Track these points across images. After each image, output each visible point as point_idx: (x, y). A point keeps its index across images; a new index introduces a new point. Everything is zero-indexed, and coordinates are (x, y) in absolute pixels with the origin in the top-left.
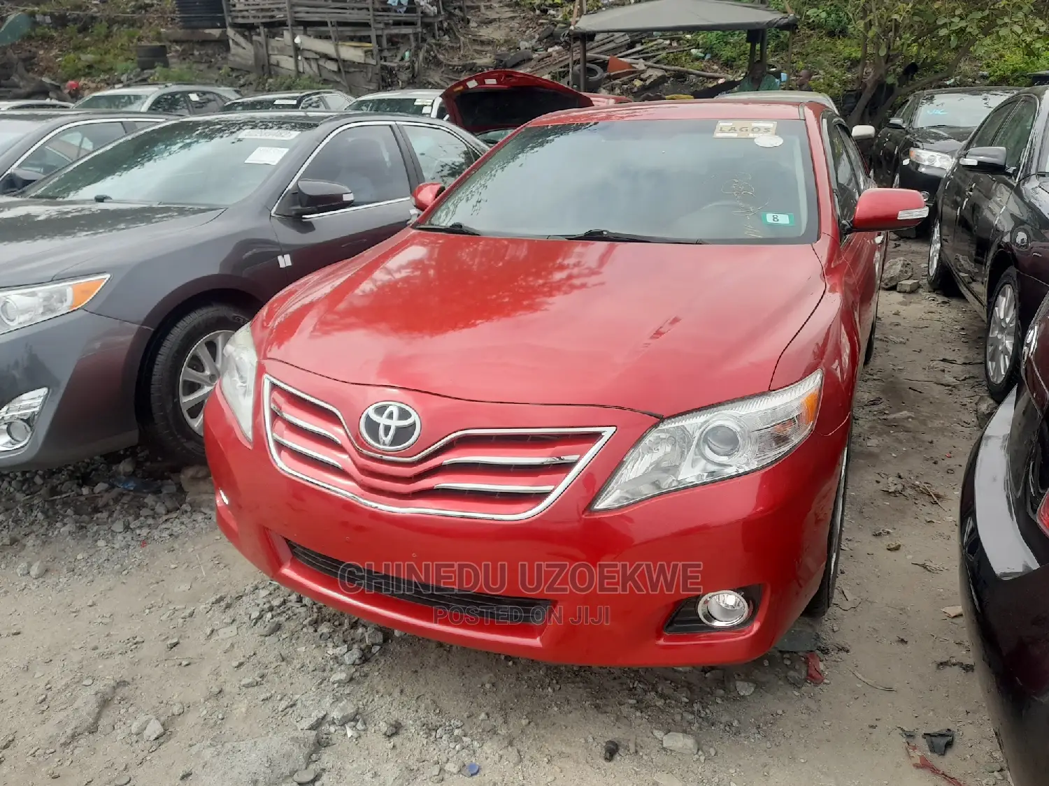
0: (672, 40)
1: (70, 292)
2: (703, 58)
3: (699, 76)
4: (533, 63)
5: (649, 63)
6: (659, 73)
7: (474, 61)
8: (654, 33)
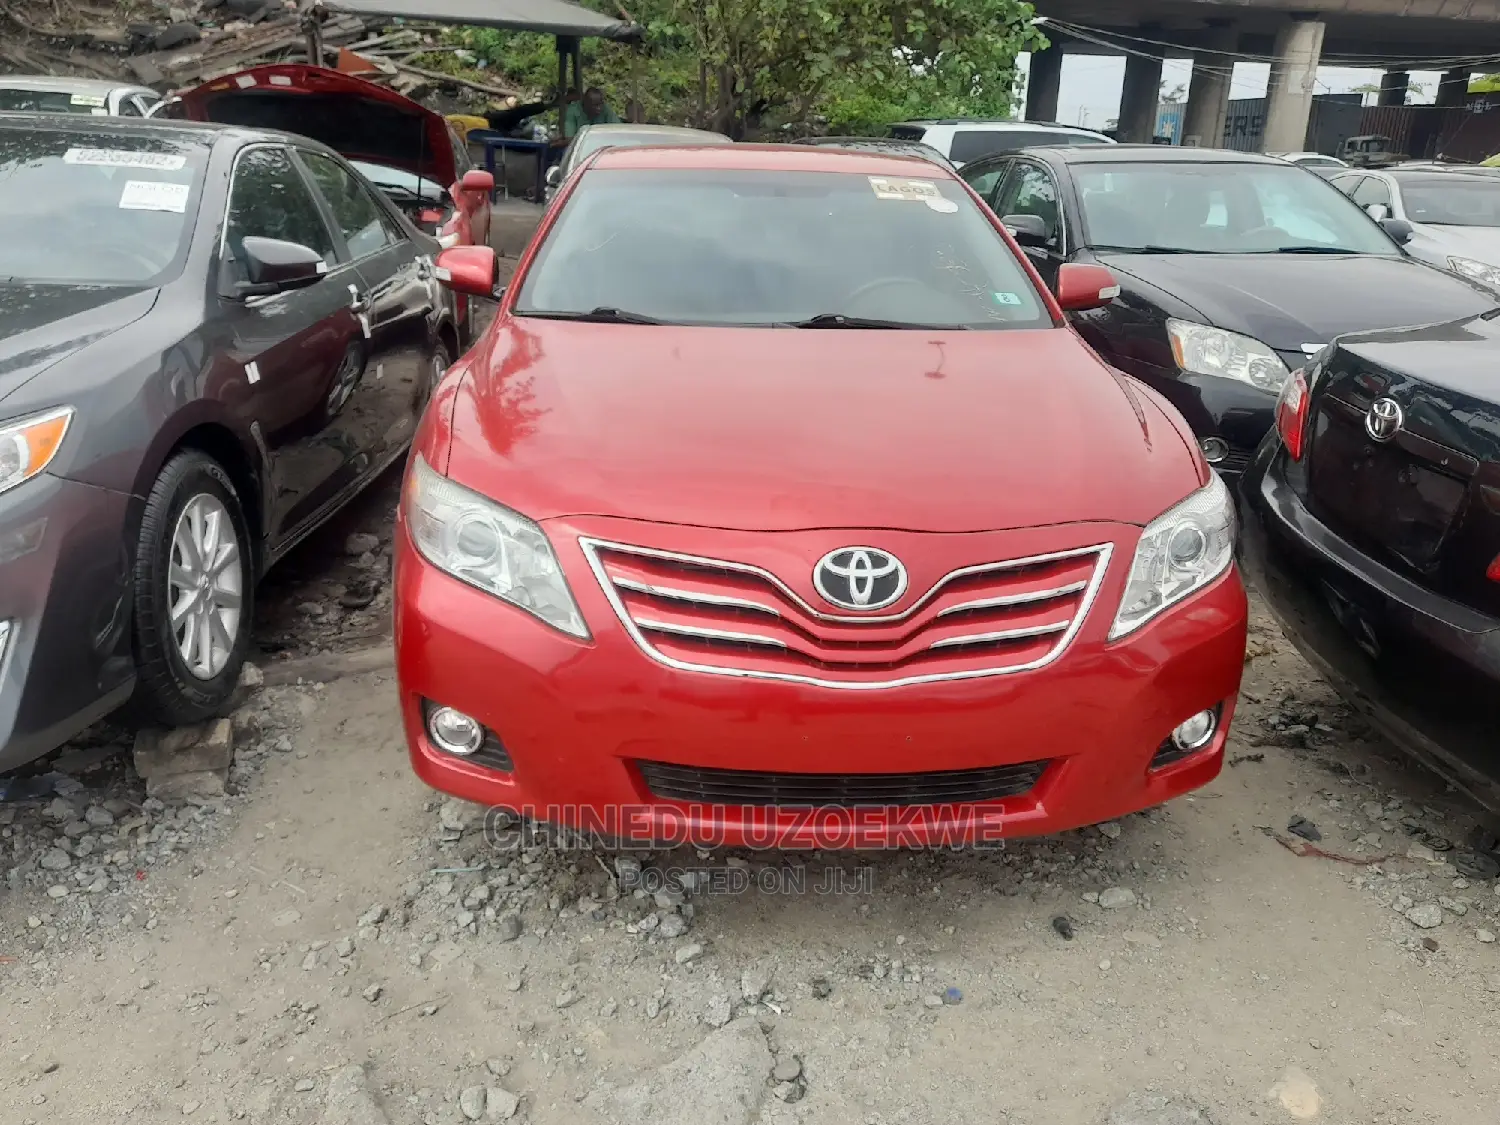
0: (423, 32)
2: (476, 64)
3: (478, 90)
5: (401, 64)
6: (419, 81)
7: (88, 31)
8: (395, 19)
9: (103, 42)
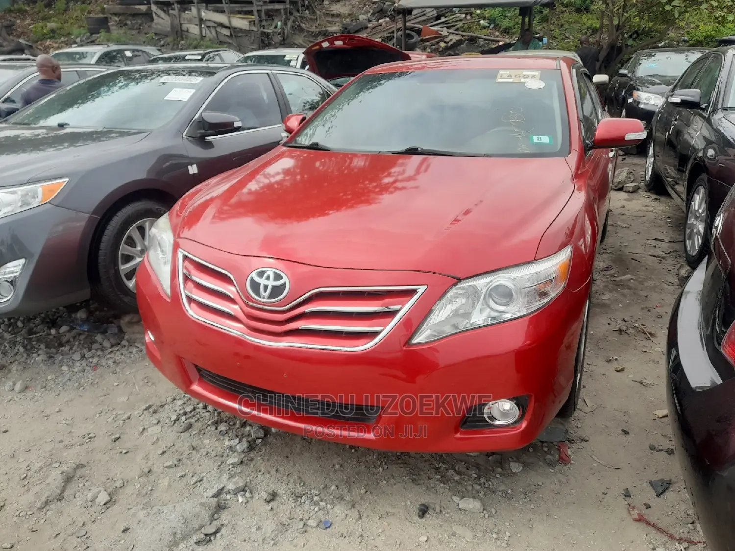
0: (467, 14)
1: (40, 191)
2: (489, 27)
3: (485, 40)
4: (369, 30)
5: (450, 31)
6: (458, 38)
7: (327, 28)
8: (454, 9)
9: (331, 33)
